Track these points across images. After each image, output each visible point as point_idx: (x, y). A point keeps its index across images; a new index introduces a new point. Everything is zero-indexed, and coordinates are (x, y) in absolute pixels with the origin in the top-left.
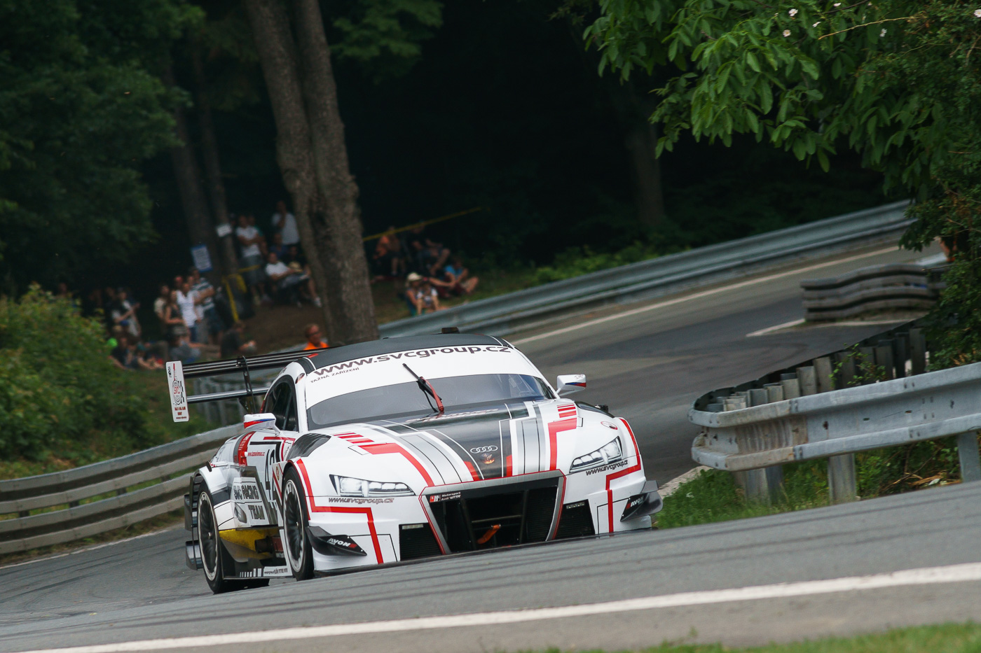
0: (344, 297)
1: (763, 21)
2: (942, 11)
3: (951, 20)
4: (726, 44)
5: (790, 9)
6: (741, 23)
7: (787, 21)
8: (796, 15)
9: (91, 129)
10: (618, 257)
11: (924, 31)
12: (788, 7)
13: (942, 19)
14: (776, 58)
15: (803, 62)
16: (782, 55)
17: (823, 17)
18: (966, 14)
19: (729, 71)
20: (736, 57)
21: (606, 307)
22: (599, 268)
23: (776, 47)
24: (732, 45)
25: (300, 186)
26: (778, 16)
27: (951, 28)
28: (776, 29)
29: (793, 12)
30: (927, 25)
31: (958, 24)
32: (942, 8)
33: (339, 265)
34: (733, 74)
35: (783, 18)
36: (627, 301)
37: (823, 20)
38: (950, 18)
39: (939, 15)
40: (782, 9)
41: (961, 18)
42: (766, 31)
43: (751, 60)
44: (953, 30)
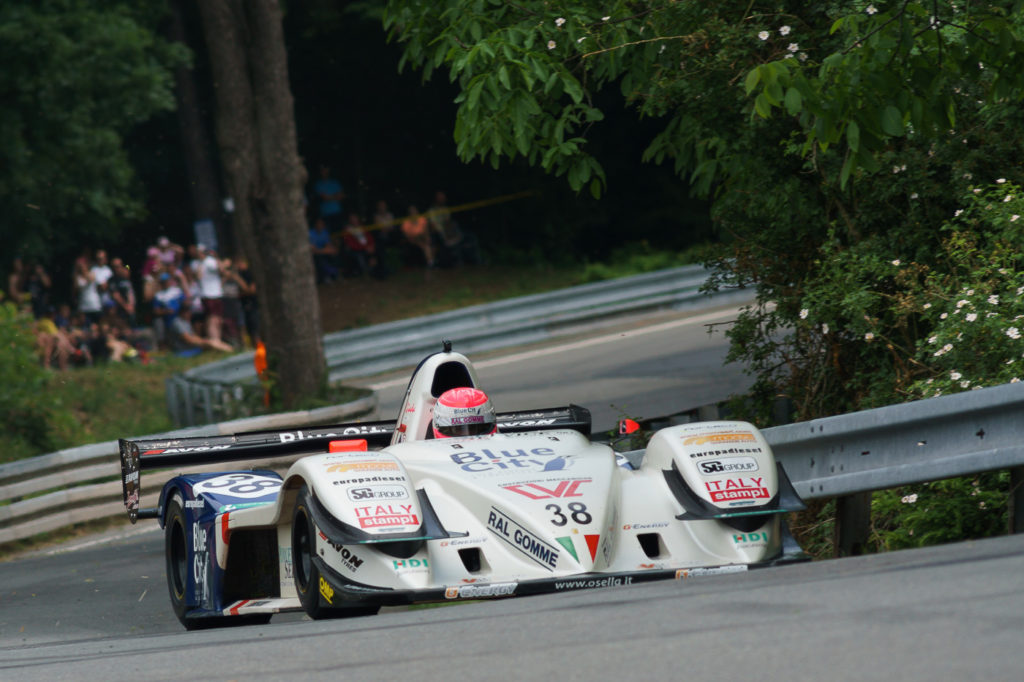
0: (285, 297)
1: (525, 32)
2: (723, 31)
3: (734, 42)
4: (482, 54)
5: (557, 18)
6: (499, 30)
7: (553, 31)
8: (563, 26)
9: (65, 82)
10: (681, 256)
11: (701, 53)
12: (554, 15)
13: (723, 40)
14: (533, 75)
15: (566, 81)
16: (539, 72)
17: (589, 32)
18: (750, 35)
19: (481, 84)
20: (491, 70)
21: (661, 313)
22: (658, 268)
23: (534, 62)
24: (488, 56)
25: (241, 165)
26: (543, 26)
27: (732, 51)
28: (540, 40)
29: (560, 21)
30: (707, 46)
31: (740, 47)
32: (725, 27)
33: (281, 259)
34: (485, 88)
35: (548, 28)
36: (685, 308)
37: (587, 35)
38: (732, 40)
39: (720, 35)
40: (548, 17)
41: (745, 40)
42: (529, 44)
43: (503, 74)
44: (735, 54)
